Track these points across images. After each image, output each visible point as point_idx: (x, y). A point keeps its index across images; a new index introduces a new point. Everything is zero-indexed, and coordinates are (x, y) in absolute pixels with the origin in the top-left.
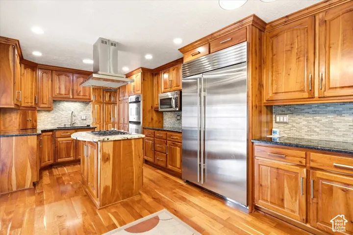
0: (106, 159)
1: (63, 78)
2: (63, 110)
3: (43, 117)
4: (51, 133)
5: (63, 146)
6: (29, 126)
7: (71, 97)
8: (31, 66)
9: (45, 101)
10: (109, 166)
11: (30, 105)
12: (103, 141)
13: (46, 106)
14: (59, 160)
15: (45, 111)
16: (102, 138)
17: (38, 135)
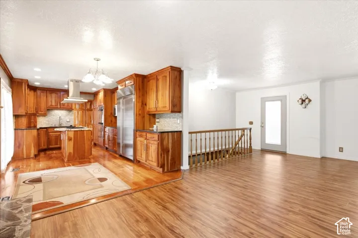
0: (70, 139)
1: (54, 95)
2: (54, 116)
3: (41, 120)
4: (45, 130)
5: (53, 138)
6: (32, 125)
7: (59, 107)
8: (33, 89)
9: (42, 110)
10: (72, 143)
11: (33, 112)
12: (68, 131)
13: (43, 113)
14: (51, 146)
15: (42, 116)
16: (68, 129)
17: (38, 129)
